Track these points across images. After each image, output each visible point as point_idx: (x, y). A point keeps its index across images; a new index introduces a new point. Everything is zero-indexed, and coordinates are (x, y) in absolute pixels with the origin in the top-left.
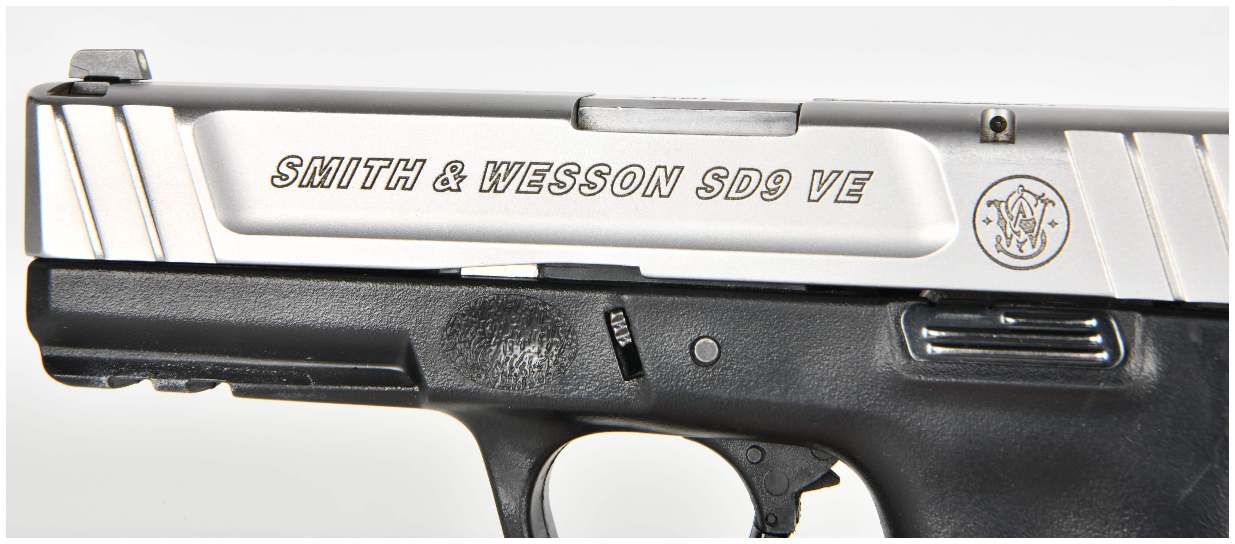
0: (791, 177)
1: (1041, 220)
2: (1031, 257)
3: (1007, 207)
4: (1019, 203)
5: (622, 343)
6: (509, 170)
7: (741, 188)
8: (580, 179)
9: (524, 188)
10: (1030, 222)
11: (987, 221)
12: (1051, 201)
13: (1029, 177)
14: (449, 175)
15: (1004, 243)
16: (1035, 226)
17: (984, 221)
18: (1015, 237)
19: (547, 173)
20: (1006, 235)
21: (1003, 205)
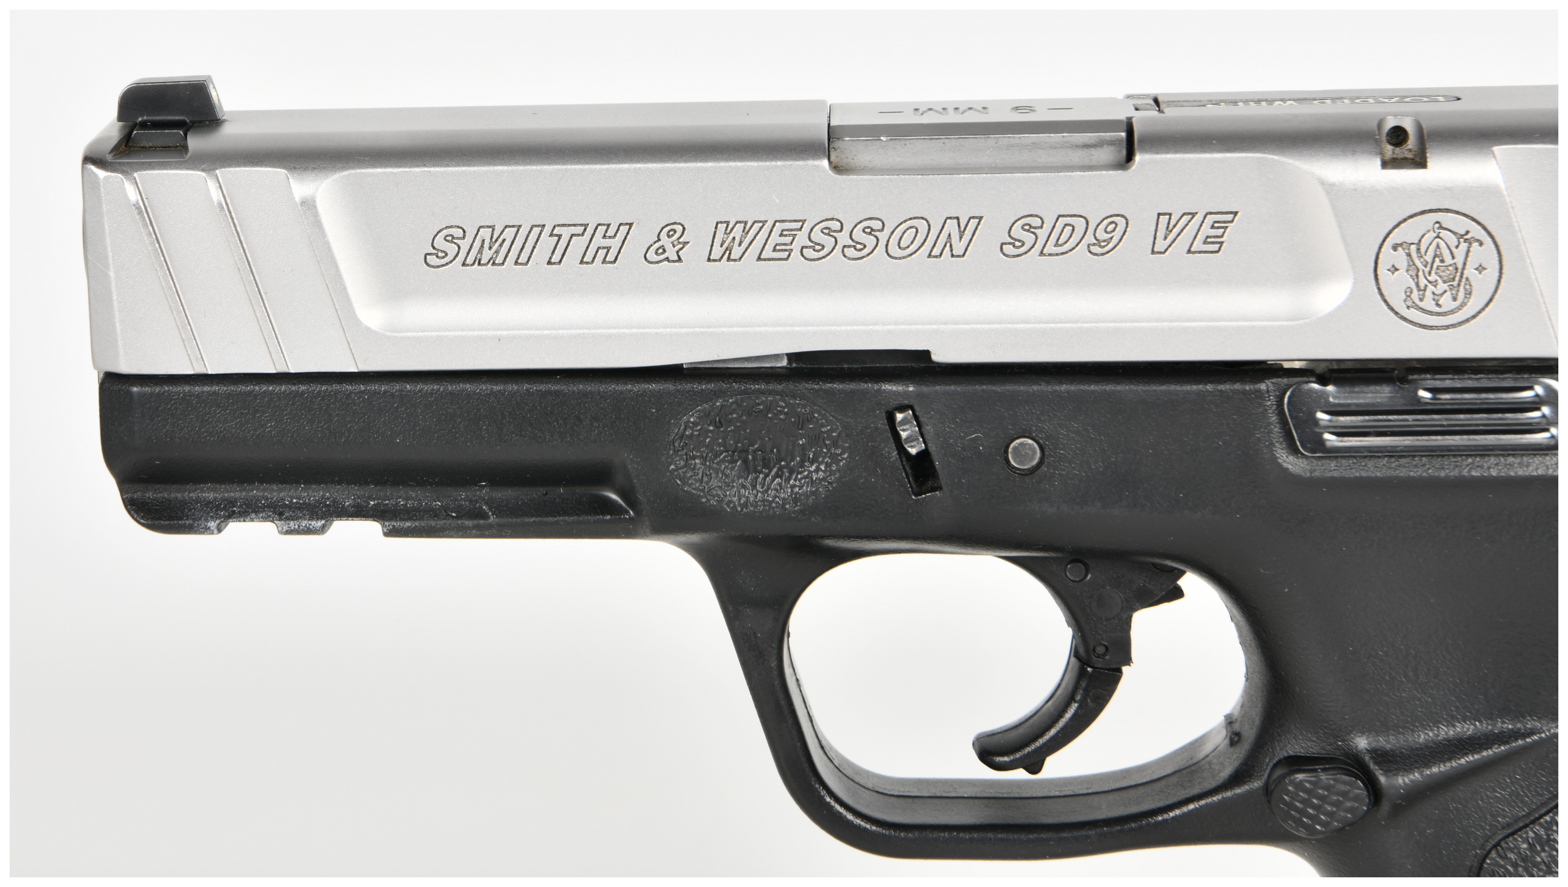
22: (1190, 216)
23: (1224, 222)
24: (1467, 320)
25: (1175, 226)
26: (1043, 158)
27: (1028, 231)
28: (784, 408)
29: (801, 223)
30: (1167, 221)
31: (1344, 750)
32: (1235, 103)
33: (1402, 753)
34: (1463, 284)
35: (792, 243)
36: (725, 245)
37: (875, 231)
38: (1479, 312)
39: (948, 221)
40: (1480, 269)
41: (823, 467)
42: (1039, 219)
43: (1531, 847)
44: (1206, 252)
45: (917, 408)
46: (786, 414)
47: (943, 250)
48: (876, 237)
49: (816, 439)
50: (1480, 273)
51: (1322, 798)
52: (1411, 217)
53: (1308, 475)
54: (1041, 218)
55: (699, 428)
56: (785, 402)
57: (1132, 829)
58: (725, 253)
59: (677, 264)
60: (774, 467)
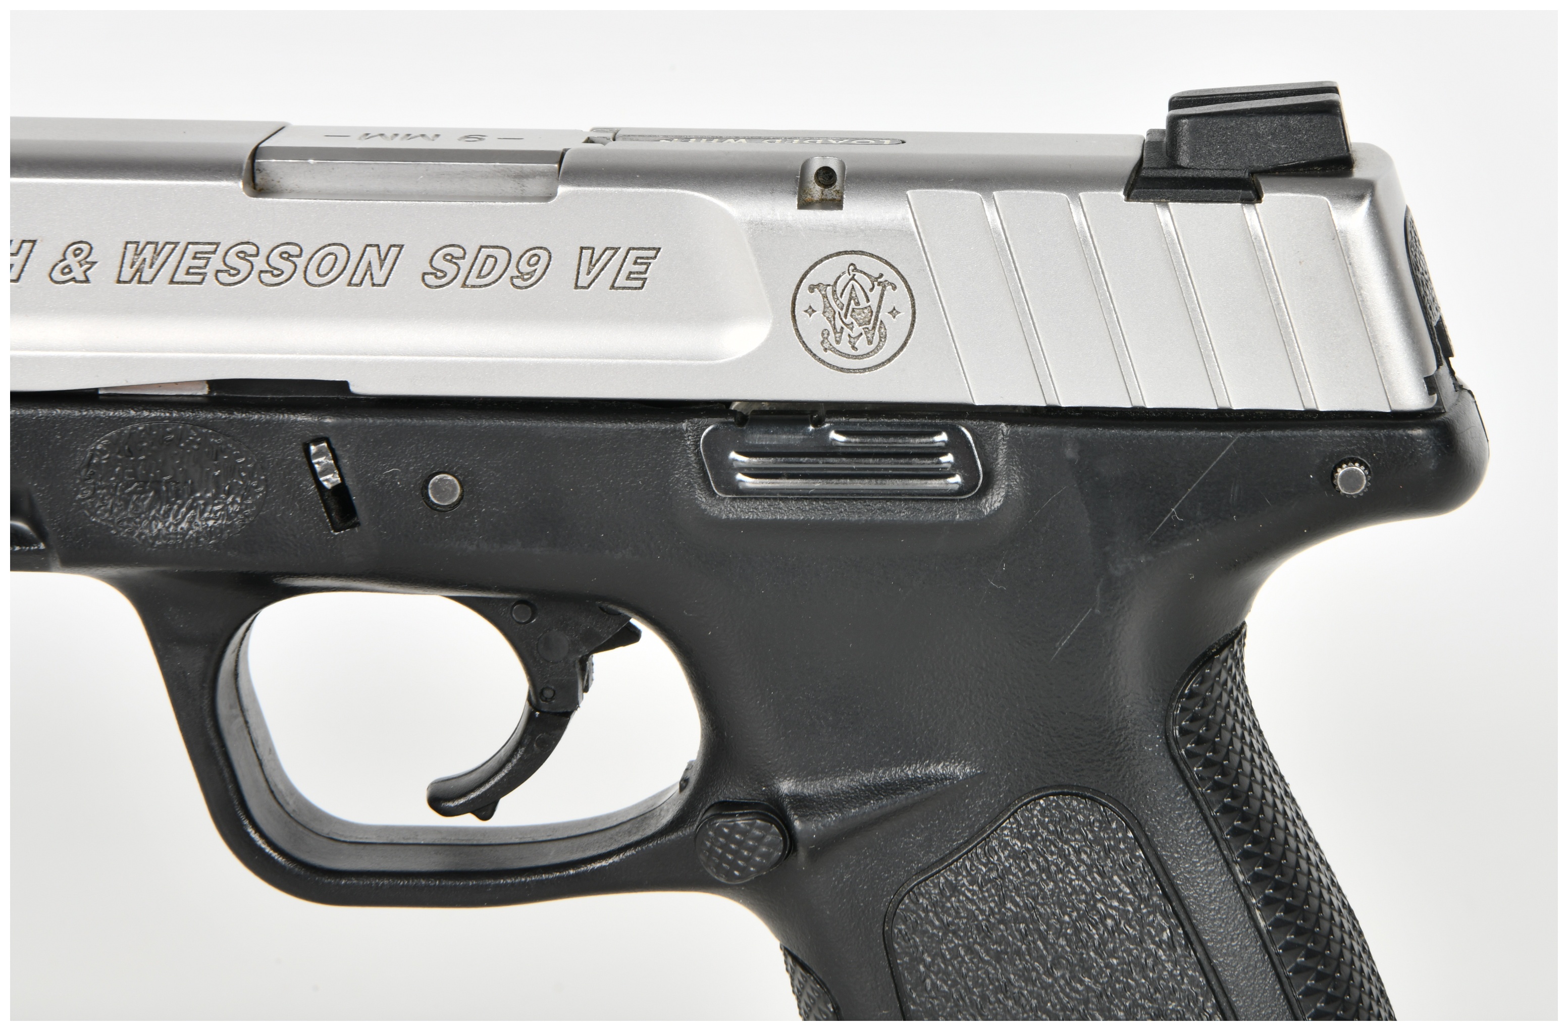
0: (550, 257)
1: (879, 307)
2: (868, 355)
3: (834, 292)
4: (849, 286)
5: (328, 485)
6: (157, 253)
7: (483, 273)
8: (260, 263)
9: (180, 276)
10: (866, 311)
11: (810, 311)
12: (891, 284)
13: (862, 253)
14: (71, 260)
15: (832, 338)
16: (871, 316)
17: (806, 311)
18: (847, 330)
19: (213, 255)
20: (835, 328)
21: (829, 289)
22: (613, 251)
23: (648, 258)
24: (883, 364)
25: (598, 260)
26: (473, 186)
27: (450, 261)
28: (196, 437)
29: (215, 246)
30: (589, 255)
31: (767, 794)
32: (687, 139)
33: (819, 798)
34: (878, 327)
35: (206, 266)
36: (135, 267)
37: (292, 256)
38: (895, 355)
39: (368, 249)
40: (893, 312)
41: (239, 500)
42: (461, 250)
43: (942, 892)
44: (629, 288)
45: (333, 441)
46: (199, 444)
47: (363, 279)
48: (294, 263)
49: (232, 470)
50: (894, 317)
51: (739, 843)
52: (827, 258)
53: (724, 517)
54: (464, 249)
55: (107, 456)
56: (196, 431)
57: (569, 876)
58: (135, 274)
59: (85, 285)
60: (188, 499)
